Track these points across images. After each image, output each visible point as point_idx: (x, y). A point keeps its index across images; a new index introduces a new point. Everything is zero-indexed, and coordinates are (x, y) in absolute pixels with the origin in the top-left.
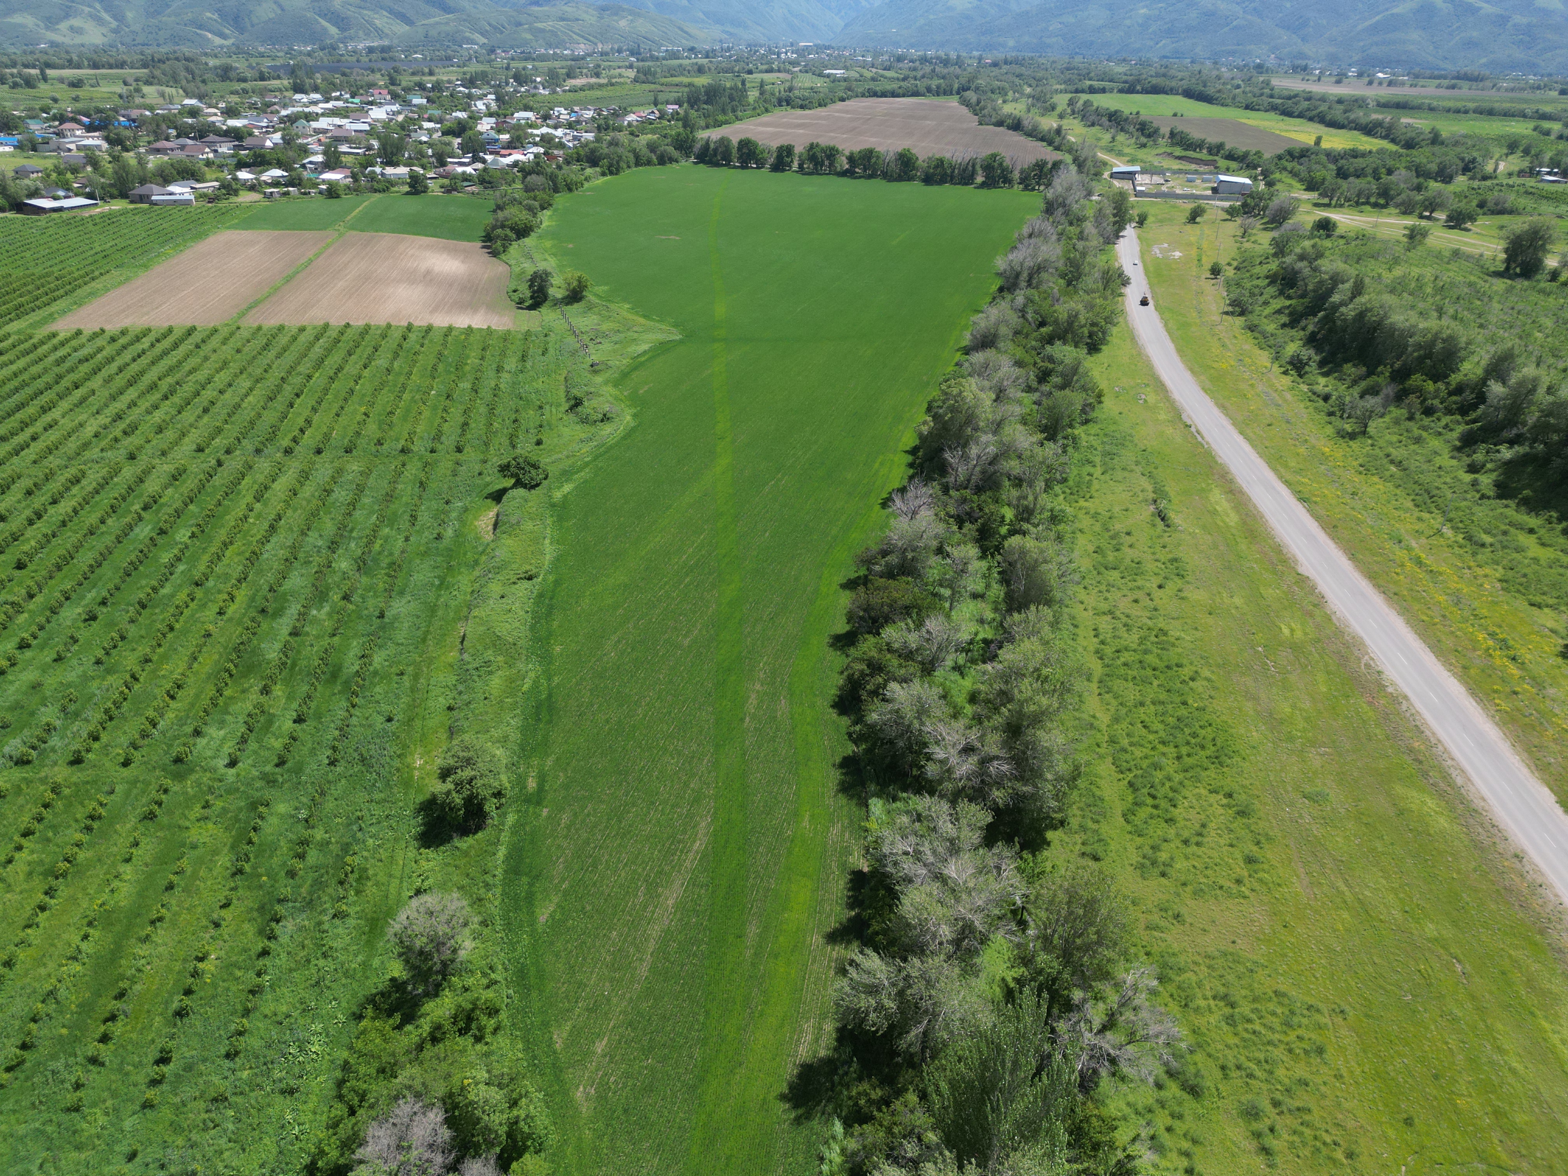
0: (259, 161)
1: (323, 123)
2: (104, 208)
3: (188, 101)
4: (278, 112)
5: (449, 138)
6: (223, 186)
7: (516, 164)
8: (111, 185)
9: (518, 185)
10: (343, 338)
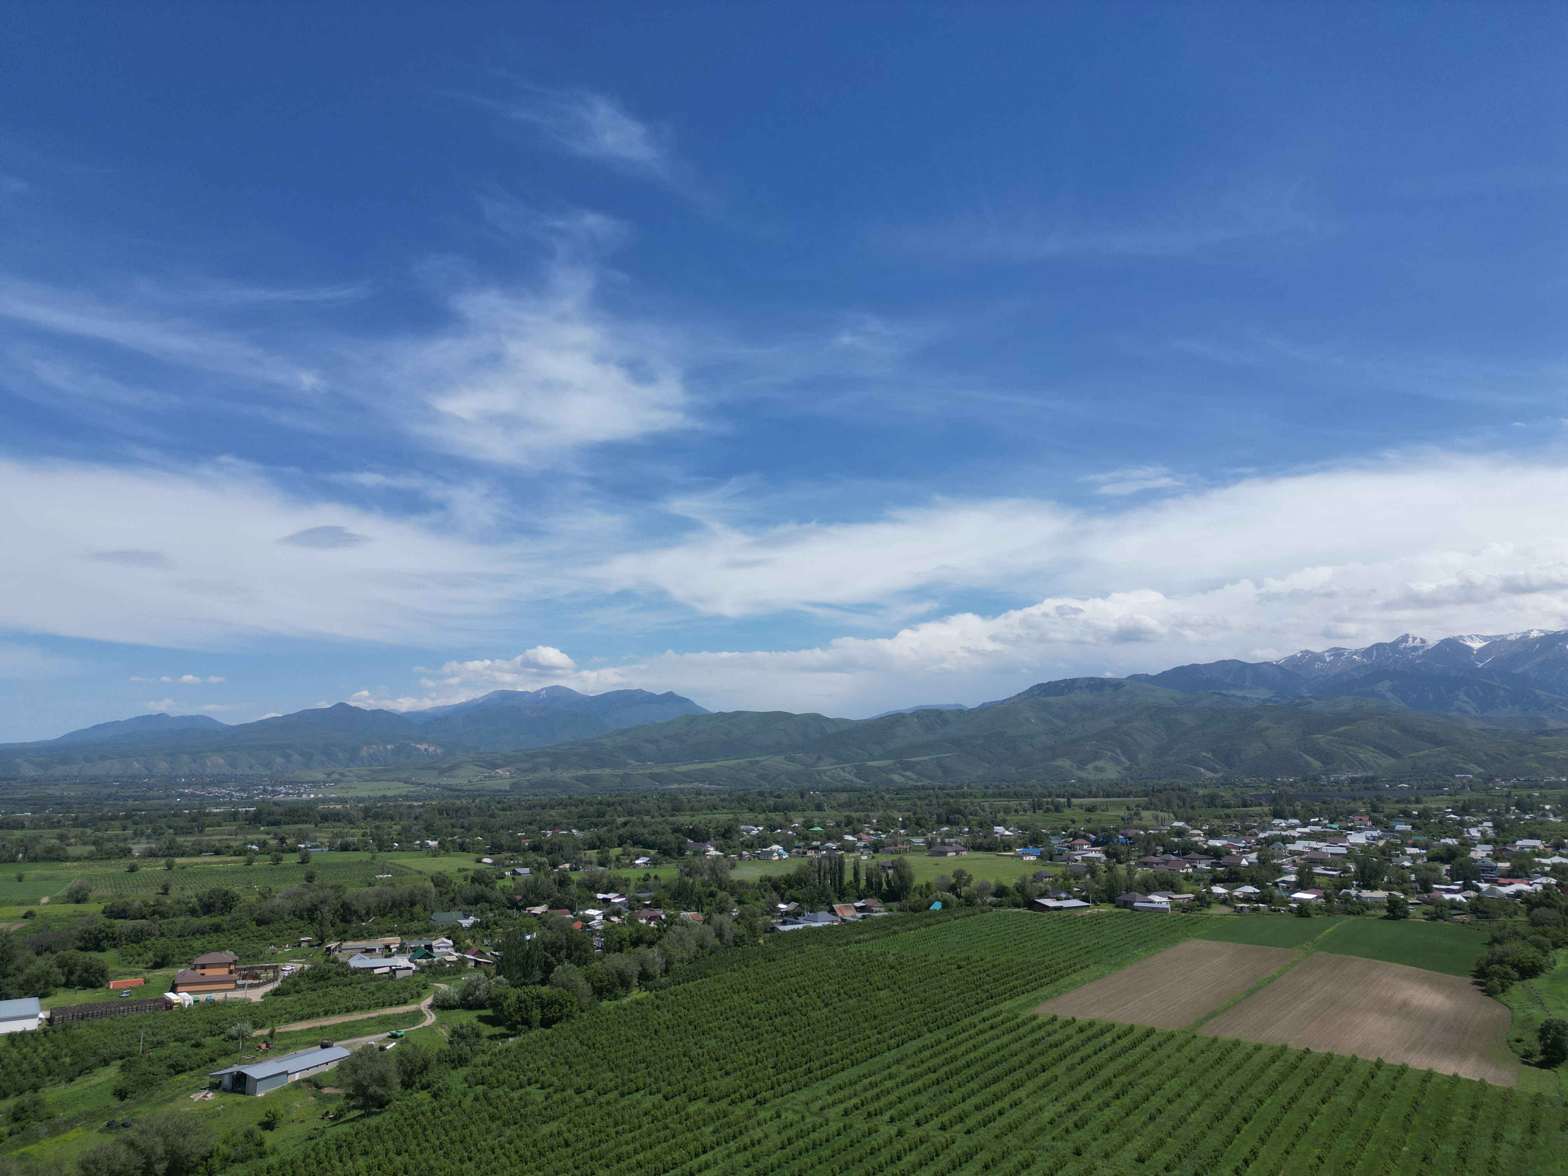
0: (1234, 878)
1: (1299, 846)
2: (1095, 910)
3: (1176, 824)
4: (1257, 835)
5: (1437, 864)
6: (1197, 898)
7: (1518, 894)
8: (1103, 891)
9: (1522, 918)
10: (1301, 1065)
